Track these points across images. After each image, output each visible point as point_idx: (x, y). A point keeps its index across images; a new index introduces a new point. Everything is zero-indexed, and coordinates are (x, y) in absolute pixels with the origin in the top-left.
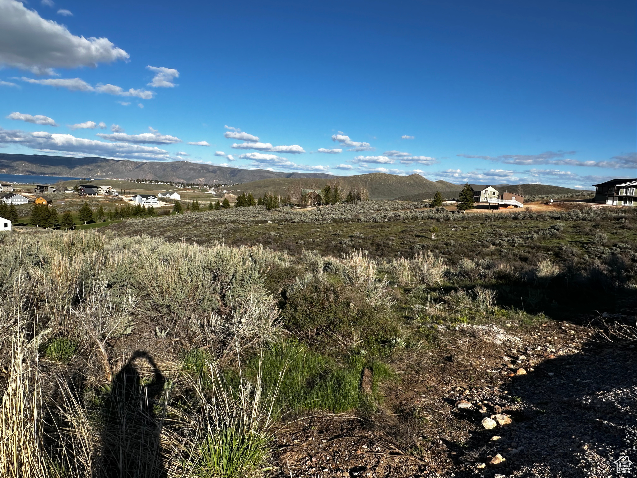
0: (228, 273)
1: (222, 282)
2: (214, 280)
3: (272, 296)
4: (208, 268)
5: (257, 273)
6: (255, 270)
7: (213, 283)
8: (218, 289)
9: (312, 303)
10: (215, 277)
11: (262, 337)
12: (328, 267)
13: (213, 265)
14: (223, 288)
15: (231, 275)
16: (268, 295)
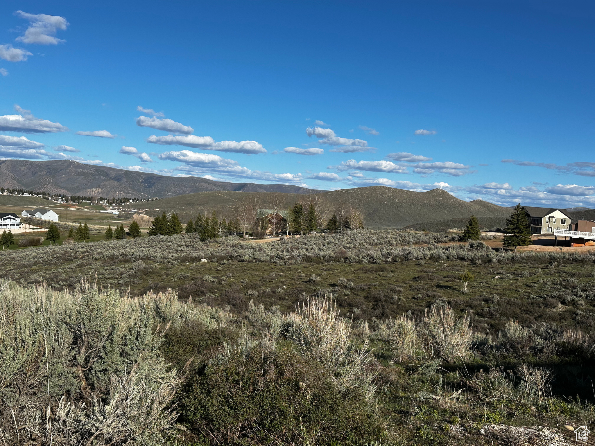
0: (99, 332)
1: (89, 347)
2: (75, 342)
3: (174, 371)
4: (65, 323)
5: (149, 332)
6: (146, 326)
7: (73, 348)
8: (81, 359)
10: (76, 340)
13: (74, 317)
14: (89, 357)
15: (106, 334)
16: (169, 370)
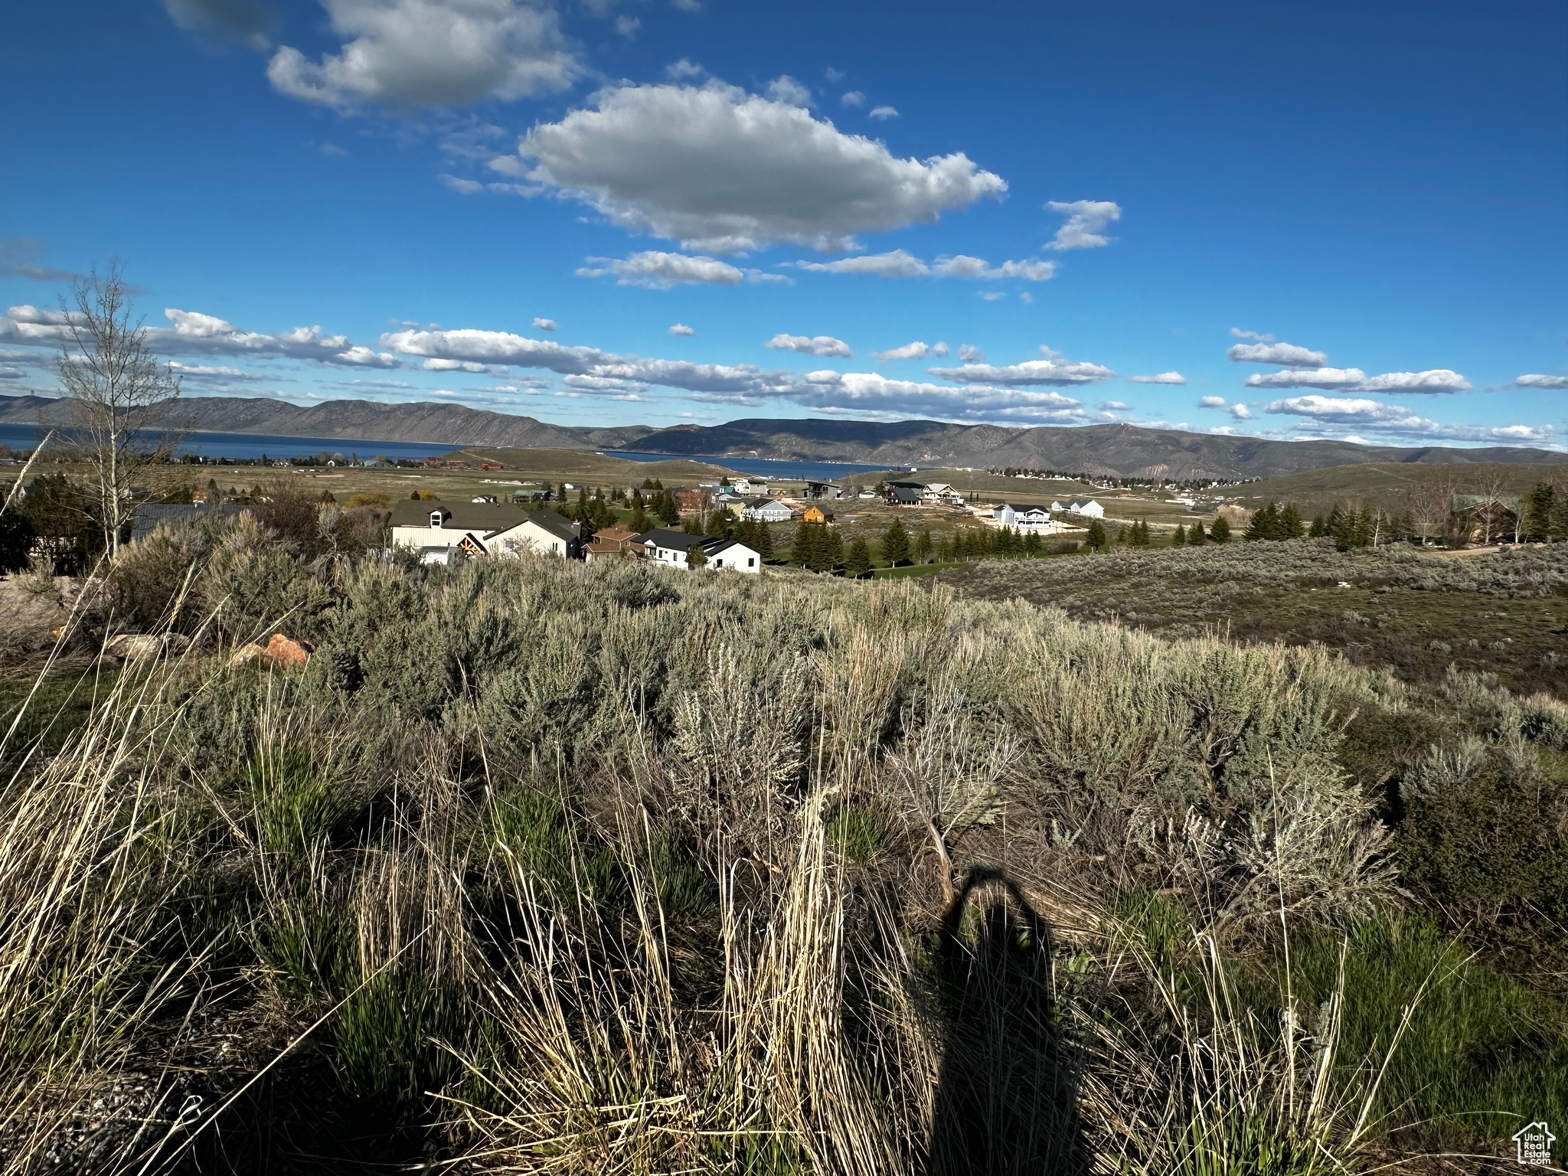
0: (1236, 712)
1: (1218, 734)
2: (1197, 725)
3: (1358, 789)
4: (1184, 695)
5: (1318, 722)
6: (1312, 711)
7: (1193, 732)
8: (1207, 749)
9: (1490, 827)
10: (1200, 719)
11: (1330, 896)
12: (1539, 729)
13: (1198, 686)
14: (1218, 748)
15: (1245, 716)
16: (1350, 784)
